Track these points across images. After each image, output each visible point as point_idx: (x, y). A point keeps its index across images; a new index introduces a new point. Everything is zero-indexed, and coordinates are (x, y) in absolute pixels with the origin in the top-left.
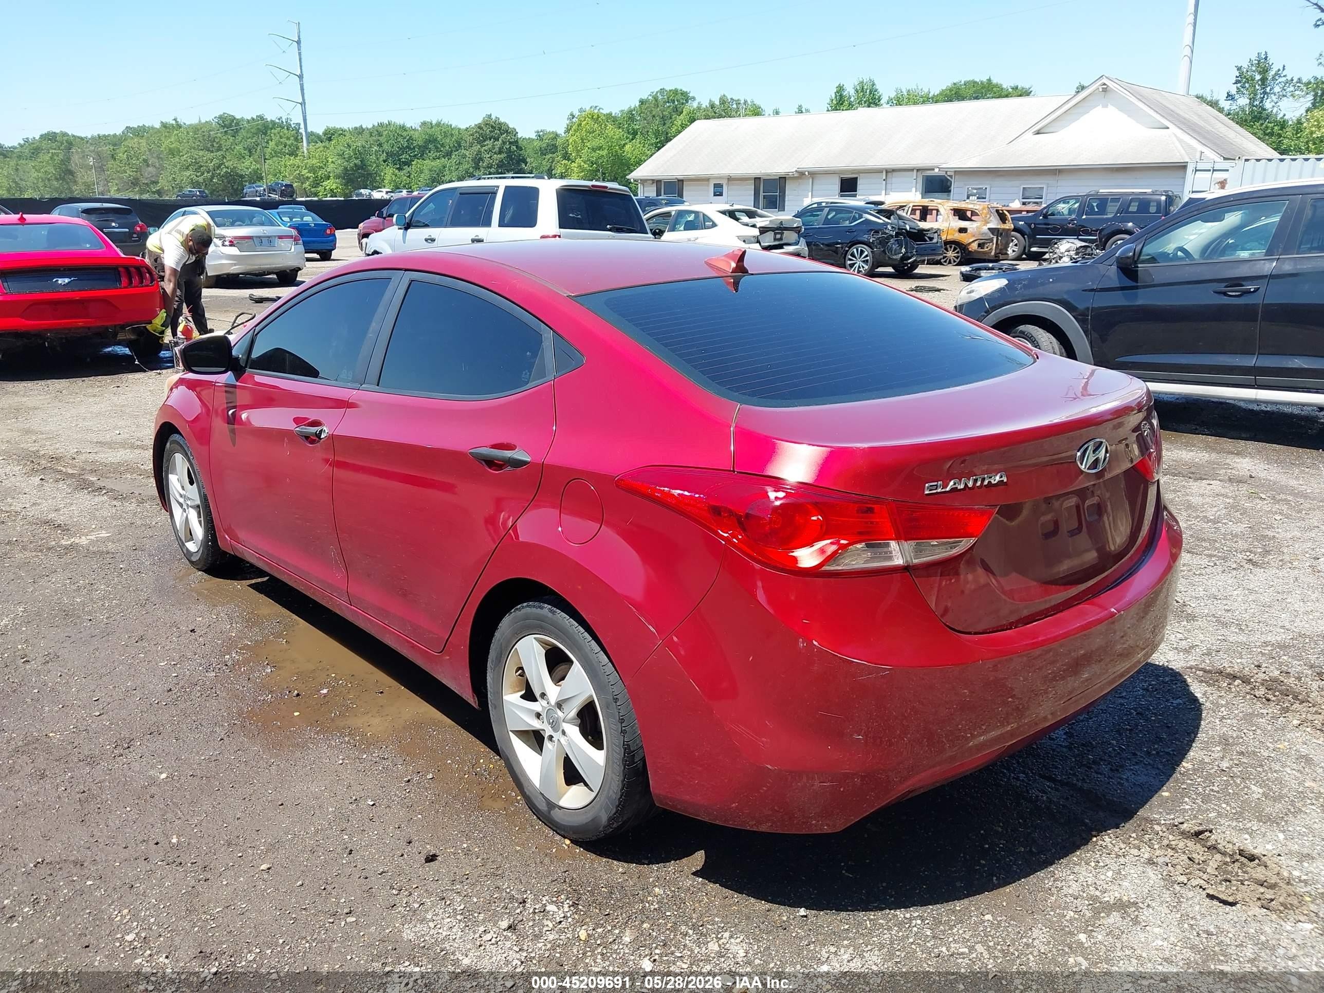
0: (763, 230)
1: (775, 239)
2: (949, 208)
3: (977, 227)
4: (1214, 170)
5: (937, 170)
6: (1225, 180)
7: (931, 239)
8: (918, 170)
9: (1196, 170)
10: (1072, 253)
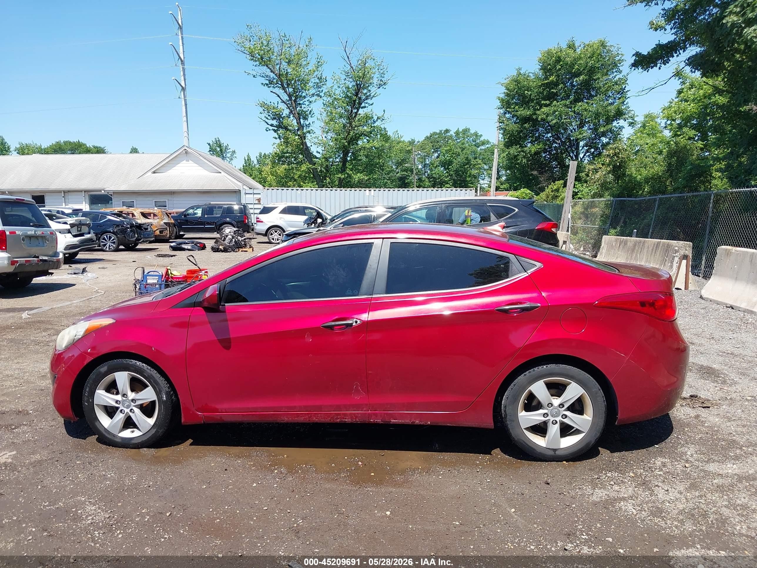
0: (72, 225)
1: (78, 231)
2: (139, 212)
3: (157, 222)
4: (254, 194)
5: (103, 192)
6: (260, 198)
7: (147, 229)
8: (85, 191)
9: (246, 194)
10: (232, 234)
